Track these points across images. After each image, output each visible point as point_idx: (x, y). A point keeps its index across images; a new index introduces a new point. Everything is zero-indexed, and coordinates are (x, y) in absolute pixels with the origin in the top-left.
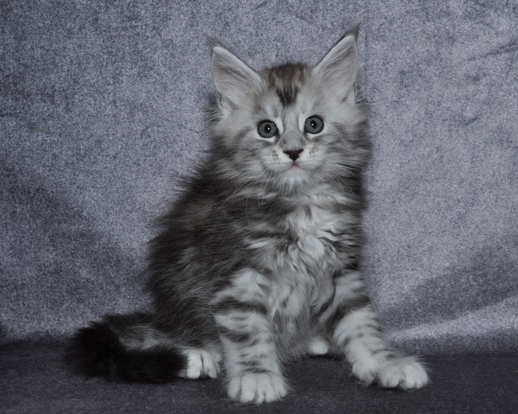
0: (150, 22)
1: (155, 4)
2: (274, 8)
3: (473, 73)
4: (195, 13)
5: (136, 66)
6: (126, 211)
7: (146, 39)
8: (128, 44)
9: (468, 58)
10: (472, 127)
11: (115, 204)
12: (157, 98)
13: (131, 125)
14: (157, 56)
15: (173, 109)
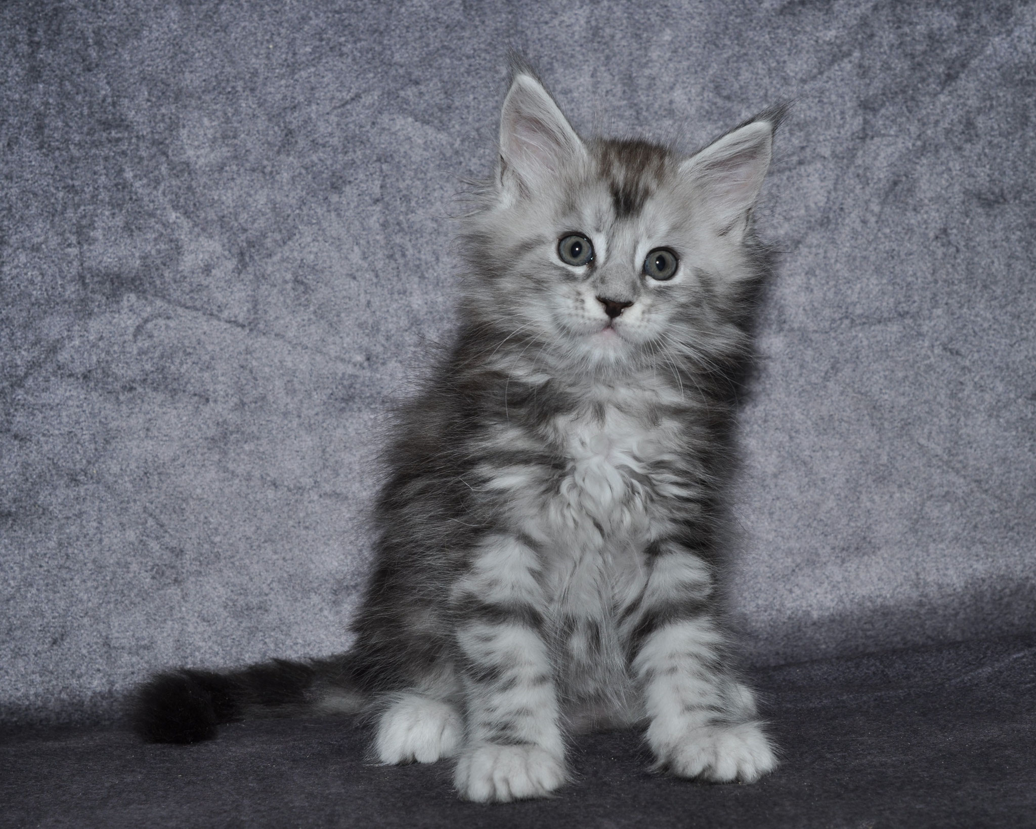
0: (145, 131)
1: (154, 100)
2: (374, 104)
4: (230, 115)
5: (121, 210)
7: (139, 163)
8: (104, 171)
13: (114, 318)
14: (160, 192)
15: (194, 285)
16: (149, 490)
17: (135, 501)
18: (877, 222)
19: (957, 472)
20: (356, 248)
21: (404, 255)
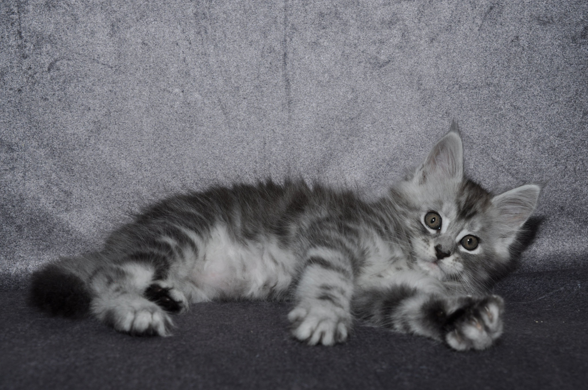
3: (388, 18)
6: (32, 147)
9: (383, 2)
10: (385, 70)
11: (20, 139)
12: (67, 30)
13: (37, 57)
15: (85, 42)
16: (54, 158)
17: (45, 163)
18: (479, 30)
19: (513, 176)
20: (179, 27)
21: (206, 32)
